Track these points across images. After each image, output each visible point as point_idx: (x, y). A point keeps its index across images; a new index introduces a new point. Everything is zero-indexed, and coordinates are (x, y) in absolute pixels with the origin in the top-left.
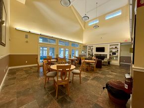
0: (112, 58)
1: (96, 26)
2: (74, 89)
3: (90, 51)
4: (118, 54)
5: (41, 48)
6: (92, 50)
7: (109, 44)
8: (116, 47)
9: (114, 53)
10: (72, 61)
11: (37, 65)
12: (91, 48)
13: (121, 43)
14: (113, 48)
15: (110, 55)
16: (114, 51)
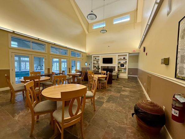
0: (120, 71)
1: (103, 31)
2: (88, 124)
3: (95, 62)
4: (126, 66)
5: (17, 58)
6: (98, 62)
7: (117, 55)
8: (124, 58)
9: (122, 65)
10: (74, 76)
11: (8, 88)
12: (97, 58)
13: (129, 54)
14: (121, 59)
15: (118, 67)
16: (122, 62)
